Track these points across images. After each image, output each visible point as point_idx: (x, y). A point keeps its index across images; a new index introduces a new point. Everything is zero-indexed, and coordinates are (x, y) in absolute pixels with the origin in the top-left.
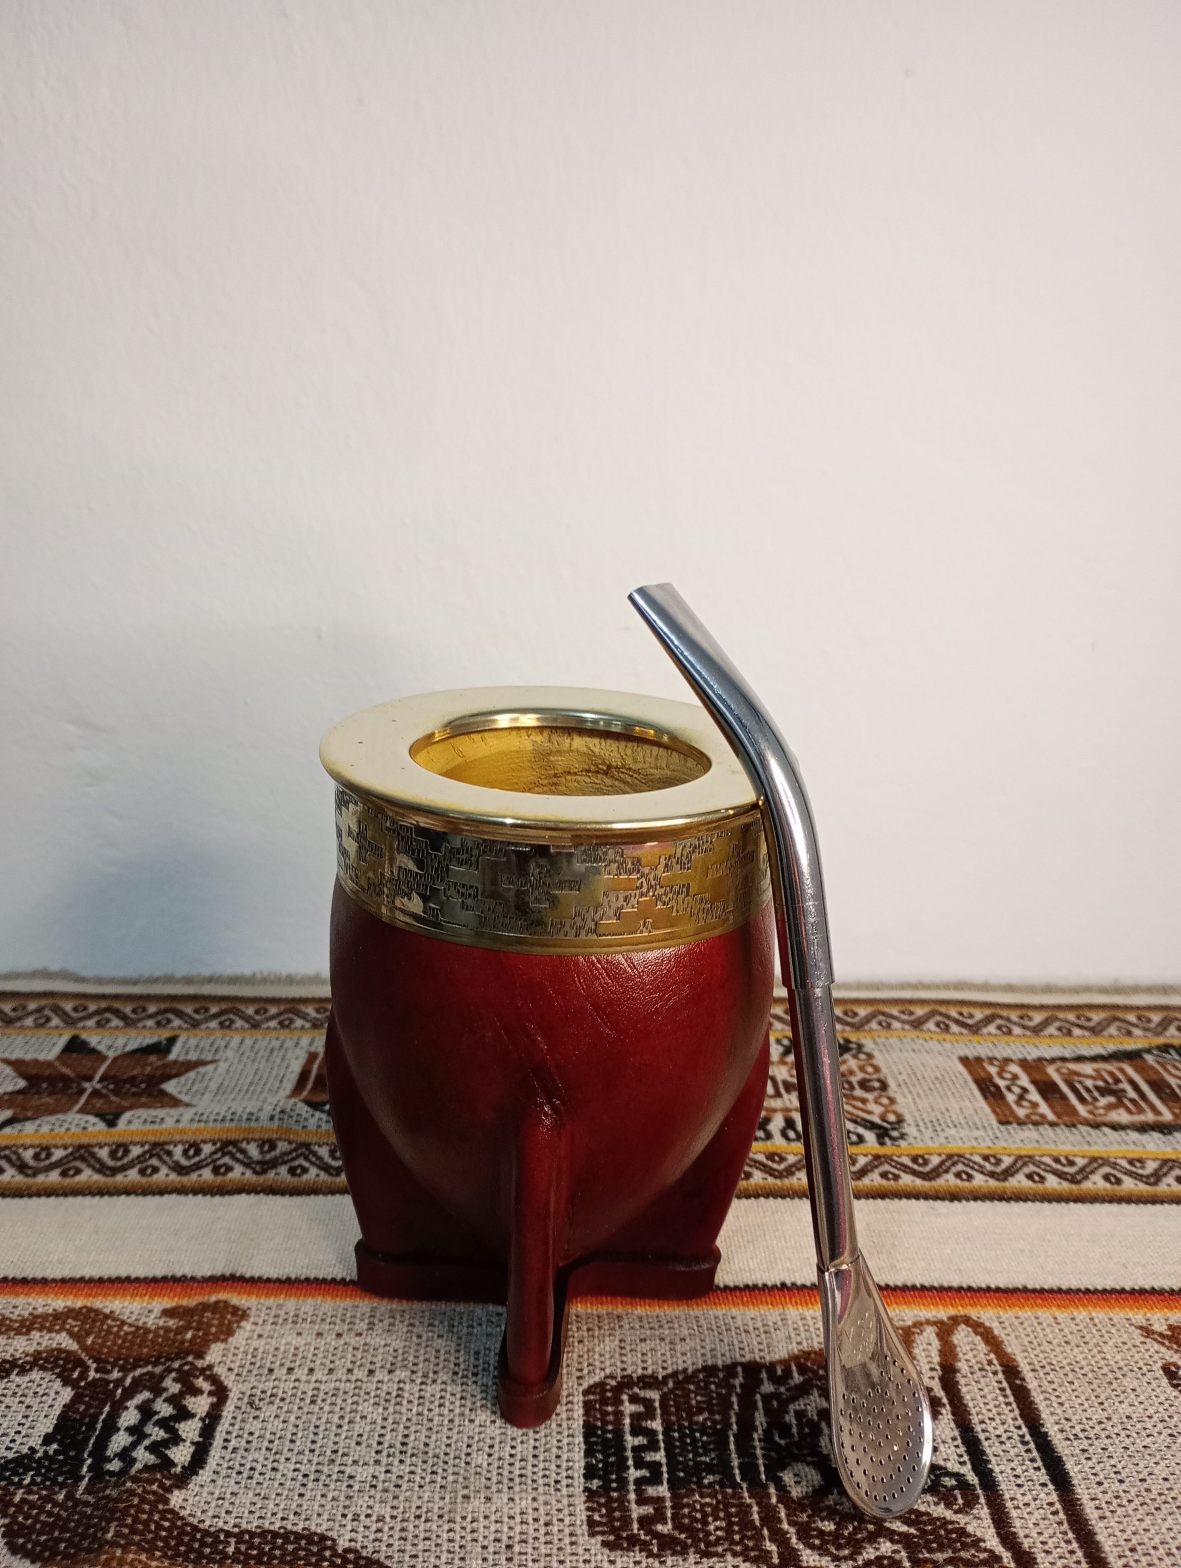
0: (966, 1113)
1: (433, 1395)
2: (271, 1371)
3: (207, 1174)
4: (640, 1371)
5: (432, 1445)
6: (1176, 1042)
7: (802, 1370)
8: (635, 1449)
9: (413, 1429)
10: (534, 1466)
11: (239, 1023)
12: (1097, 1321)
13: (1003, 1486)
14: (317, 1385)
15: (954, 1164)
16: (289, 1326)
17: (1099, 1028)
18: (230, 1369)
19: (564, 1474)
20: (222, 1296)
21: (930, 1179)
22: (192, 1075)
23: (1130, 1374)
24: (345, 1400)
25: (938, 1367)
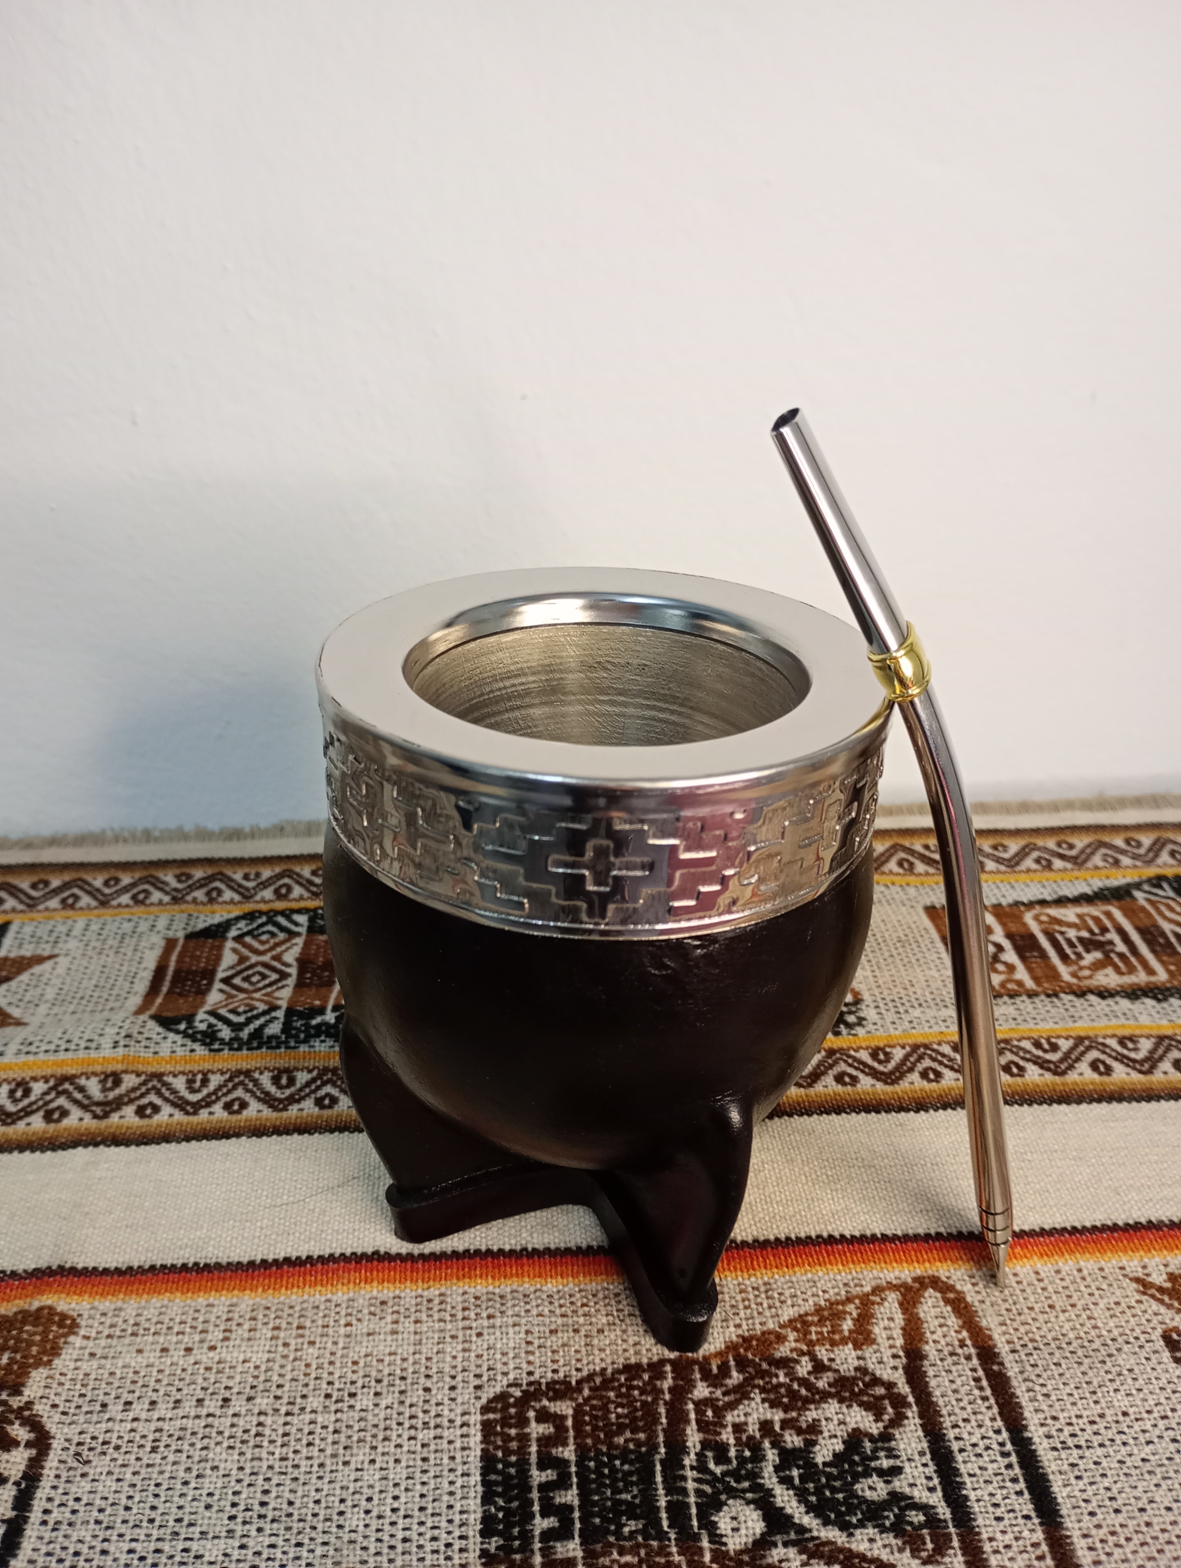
0: (934, 986)
1: (300, 1430)
2: (104, 1405)
3: (37, 1123)
4: (550, 1375)
5: (298, 1504)
6: (1169, 872)
7: (742, 1364)
8: (543, 1487)
9: (275, 1481)
10: (421, 1523)
11: (86, 900)
12: (1085, 1272)
13: (980, 1521)
14: (160, 1424)
15: (920, 1058)
16: (127, 1341)
17: (1083, 856)
18: (54, 1406)
19: (457, 1533)
20: (47, 1300)
21: (893, 1083)
22: (25, 977)
23: (1126, 1348)
24: (192, 1445)
25: (901, 1354)
